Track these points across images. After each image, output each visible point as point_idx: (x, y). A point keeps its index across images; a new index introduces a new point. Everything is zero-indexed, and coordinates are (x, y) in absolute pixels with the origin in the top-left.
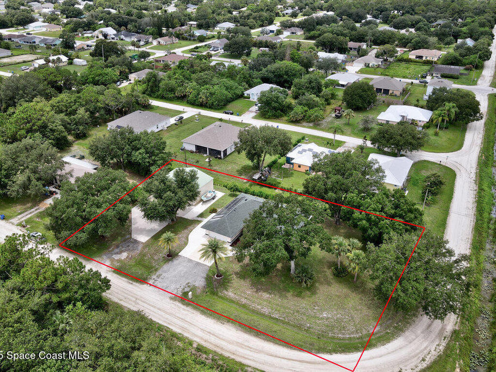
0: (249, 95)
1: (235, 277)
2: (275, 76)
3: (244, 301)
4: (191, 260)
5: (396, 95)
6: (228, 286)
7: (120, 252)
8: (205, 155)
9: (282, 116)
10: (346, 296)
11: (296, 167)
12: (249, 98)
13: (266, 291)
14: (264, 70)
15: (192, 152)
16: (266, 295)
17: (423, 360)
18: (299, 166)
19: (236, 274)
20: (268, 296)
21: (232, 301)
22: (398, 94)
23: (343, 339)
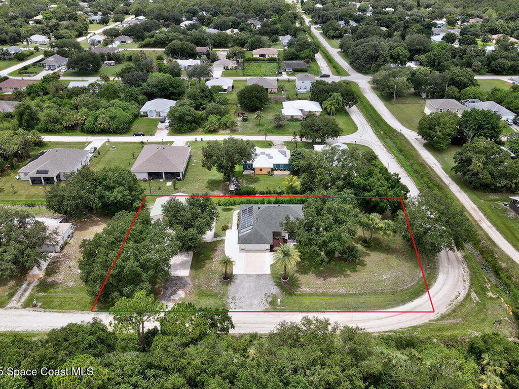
0: (146, 113)
1: (298, 275)
2: (159, 89)
3: (321, 290)
4: (249, 275)
5: (275, 93)
6: (298, 284)
7: (175, 292)
8: (161, 180)
9: (196, 128)
10: (387, 259)
11: (258, 172)
12: (147, 116)
13: (331, 276)
14: (145, 84)
15: (145, 181)
16: (334, 280)
17: (464, 281)
18: (261, 170)
19: (297, 272)
20: (336, 279)
21: (311, 295)
22: (276, 91)
23: (408, 289)
